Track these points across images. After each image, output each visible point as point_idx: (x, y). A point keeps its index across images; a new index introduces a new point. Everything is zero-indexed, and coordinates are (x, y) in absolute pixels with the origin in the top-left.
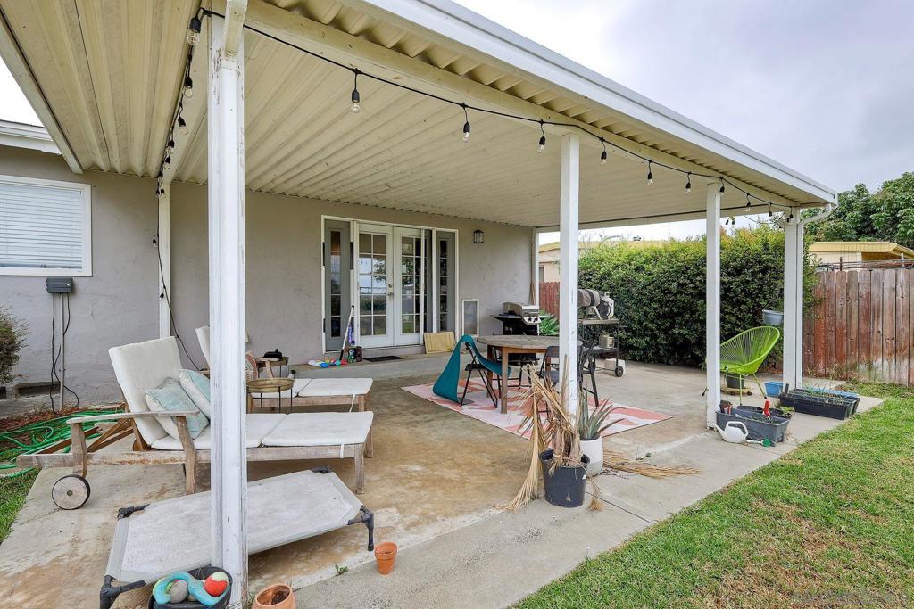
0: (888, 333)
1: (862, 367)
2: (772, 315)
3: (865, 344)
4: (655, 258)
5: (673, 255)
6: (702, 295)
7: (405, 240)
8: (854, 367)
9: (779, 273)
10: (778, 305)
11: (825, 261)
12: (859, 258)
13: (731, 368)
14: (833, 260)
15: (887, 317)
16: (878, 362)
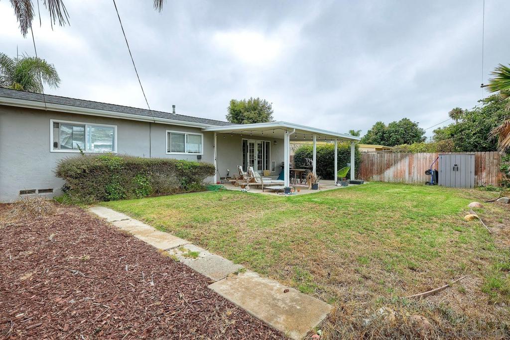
0: (376, 169)
1: (371, 177)
2: (349, 164)
3: (371, 172)
4: (322, 149)
5: (327, 149)
6: (334, 160)
7: (258, 144)
8: (369, 178)
9: (349, 153)
10: (350, 162)
11: (363, 151)
12: (375, 150)
13: (340, 176)
14: (365, 150)
15: (376, 165)
16: (374, 176)
